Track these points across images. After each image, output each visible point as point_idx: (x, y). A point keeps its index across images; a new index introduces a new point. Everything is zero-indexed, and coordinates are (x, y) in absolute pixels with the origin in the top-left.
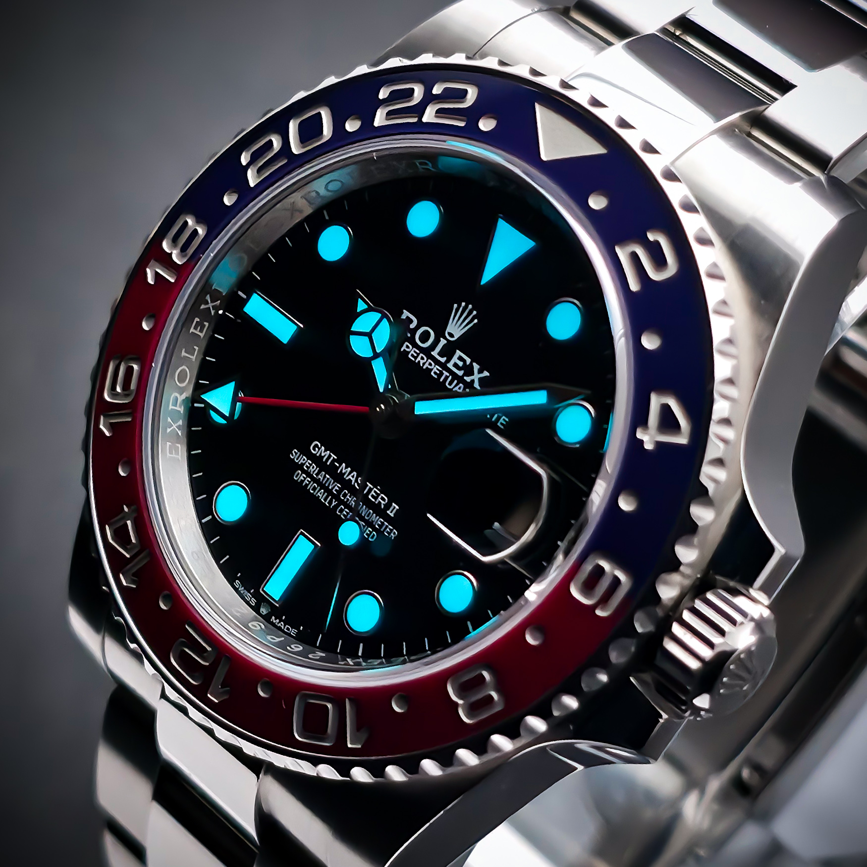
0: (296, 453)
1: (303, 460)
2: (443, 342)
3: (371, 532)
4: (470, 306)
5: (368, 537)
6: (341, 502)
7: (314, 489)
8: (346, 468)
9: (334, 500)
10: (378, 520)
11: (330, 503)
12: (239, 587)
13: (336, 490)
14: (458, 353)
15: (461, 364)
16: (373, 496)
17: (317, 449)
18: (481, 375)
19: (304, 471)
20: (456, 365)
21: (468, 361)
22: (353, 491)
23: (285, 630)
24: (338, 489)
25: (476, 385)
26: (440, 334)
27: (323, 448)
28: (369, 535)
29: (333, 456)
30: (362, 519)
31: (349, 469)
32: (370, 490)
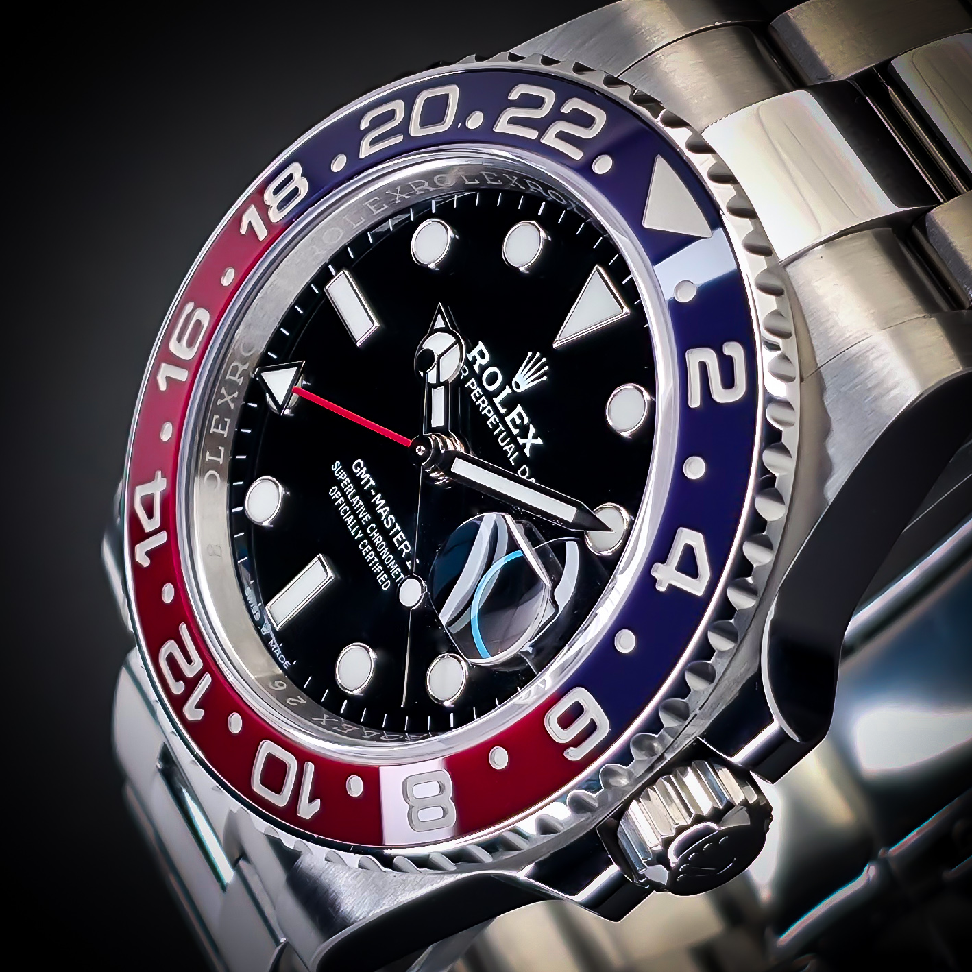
0: (338, 467)
1: (342, 476)
2: (508, 390)
3: (386, 580)
4: (544, 360)
5: (382, 584)
6: (367, 536)
7: (345, 512)
8: (381, 499)
9: (360, 531)
10: (395, 569)
11: (356, 533)
12: (248, 595)
13: (365, 521)
14: (519, 409)
15: (518, 421)
17: (359, 469)
18: (535, 442)
19: (341, 489)
20: (513, 421)
21: (526, 420)
22: (381, 529)
23: (279, 659)
24: (367, 520)
26: (508, 381)
27: (365, 469)
28: (383, 582)
29: (372, 482)
30: (381, 561)
31: (383, 502)
32: (397, 532)
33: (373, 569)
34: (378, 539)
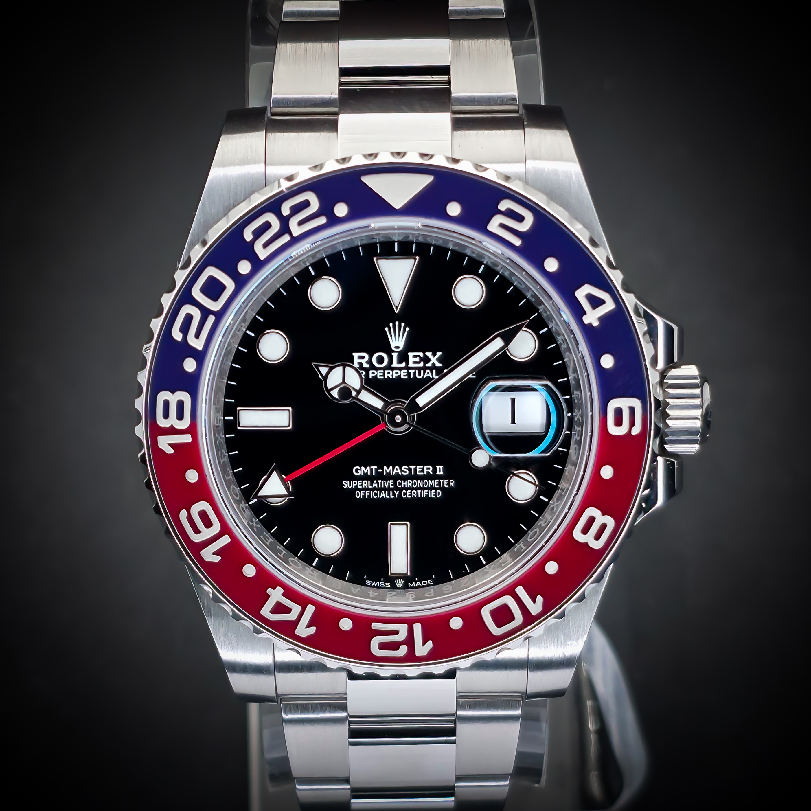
0: (347, 484)
1: (354, 484)
2: (395, 355)
3: (436, 492)
4: (397, 323)
5: (436, 496)
6: (401, 490)
7: (376, 494)
8: (388, 468)
9: (395, 491)
10: (435, 483)
11: (394, 494)
12: (371, 584)
13: (392, 485)
14: (411, 354)
15: (417, 359)
16: (420, 472)
17: (359, 471)
18: (437, 357)
19: (360, 490)
20: (415, 362)
21: (421, 354)
22: (404, 478)
23: (423, 585)
24: (392, 484)
25: (438, 364)
26: (389, 351)
27: (363, 468)
28: (435, 495)
29: (374, 468)
30: (423, 489)
31: (391, 468)
32: (415, 470)
33: (422, 497)
34: (409, 483)
